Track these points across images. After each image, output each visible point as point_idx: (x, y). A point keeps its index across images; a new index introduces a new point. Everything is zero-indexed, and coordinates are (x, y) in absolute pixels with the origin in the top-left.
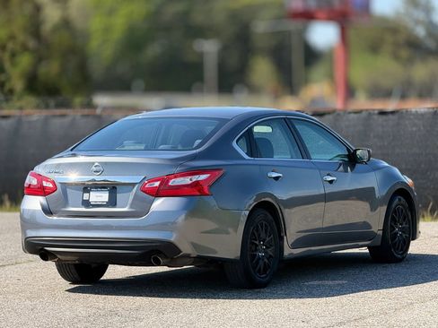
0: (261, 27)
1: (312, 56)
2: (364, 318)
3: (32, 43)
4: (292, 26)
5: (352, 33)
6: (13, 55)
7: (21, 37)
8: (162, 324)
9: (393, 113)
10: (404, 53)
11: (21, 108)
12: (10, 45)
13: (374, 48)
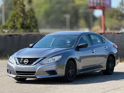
0: (81, 11)
1: (95, 19)
2: (120, 88)
3: (22, 15)
4: (90, 10)
5: (106, 12)
6: (17, 18)
7: (20, 13)
8: (65, 90)
9: (121, 33)
10: (120, 18)
11: (19, 32)
12: (16, 16)
13: (112, 17)
